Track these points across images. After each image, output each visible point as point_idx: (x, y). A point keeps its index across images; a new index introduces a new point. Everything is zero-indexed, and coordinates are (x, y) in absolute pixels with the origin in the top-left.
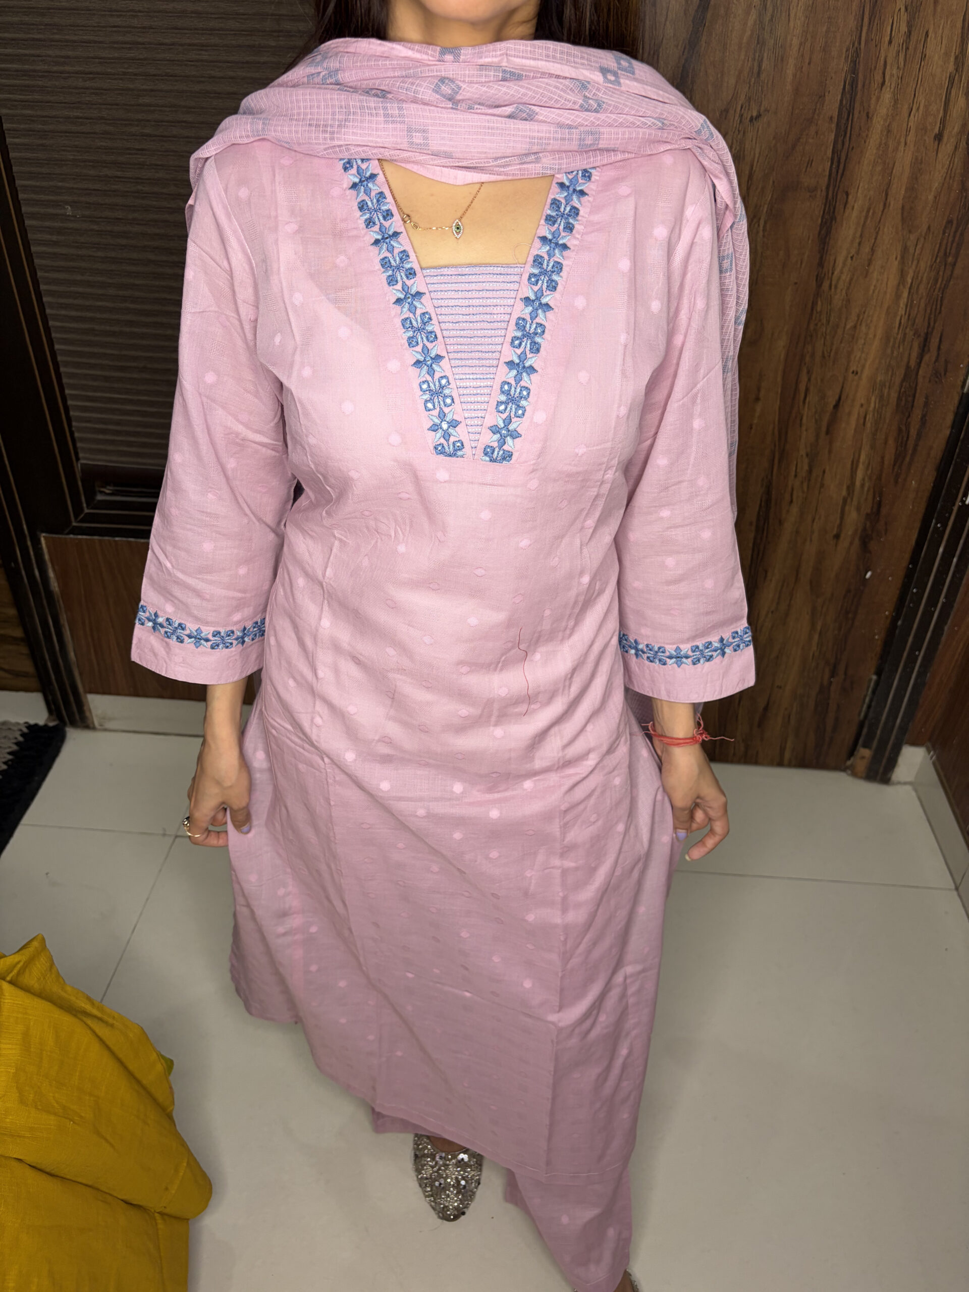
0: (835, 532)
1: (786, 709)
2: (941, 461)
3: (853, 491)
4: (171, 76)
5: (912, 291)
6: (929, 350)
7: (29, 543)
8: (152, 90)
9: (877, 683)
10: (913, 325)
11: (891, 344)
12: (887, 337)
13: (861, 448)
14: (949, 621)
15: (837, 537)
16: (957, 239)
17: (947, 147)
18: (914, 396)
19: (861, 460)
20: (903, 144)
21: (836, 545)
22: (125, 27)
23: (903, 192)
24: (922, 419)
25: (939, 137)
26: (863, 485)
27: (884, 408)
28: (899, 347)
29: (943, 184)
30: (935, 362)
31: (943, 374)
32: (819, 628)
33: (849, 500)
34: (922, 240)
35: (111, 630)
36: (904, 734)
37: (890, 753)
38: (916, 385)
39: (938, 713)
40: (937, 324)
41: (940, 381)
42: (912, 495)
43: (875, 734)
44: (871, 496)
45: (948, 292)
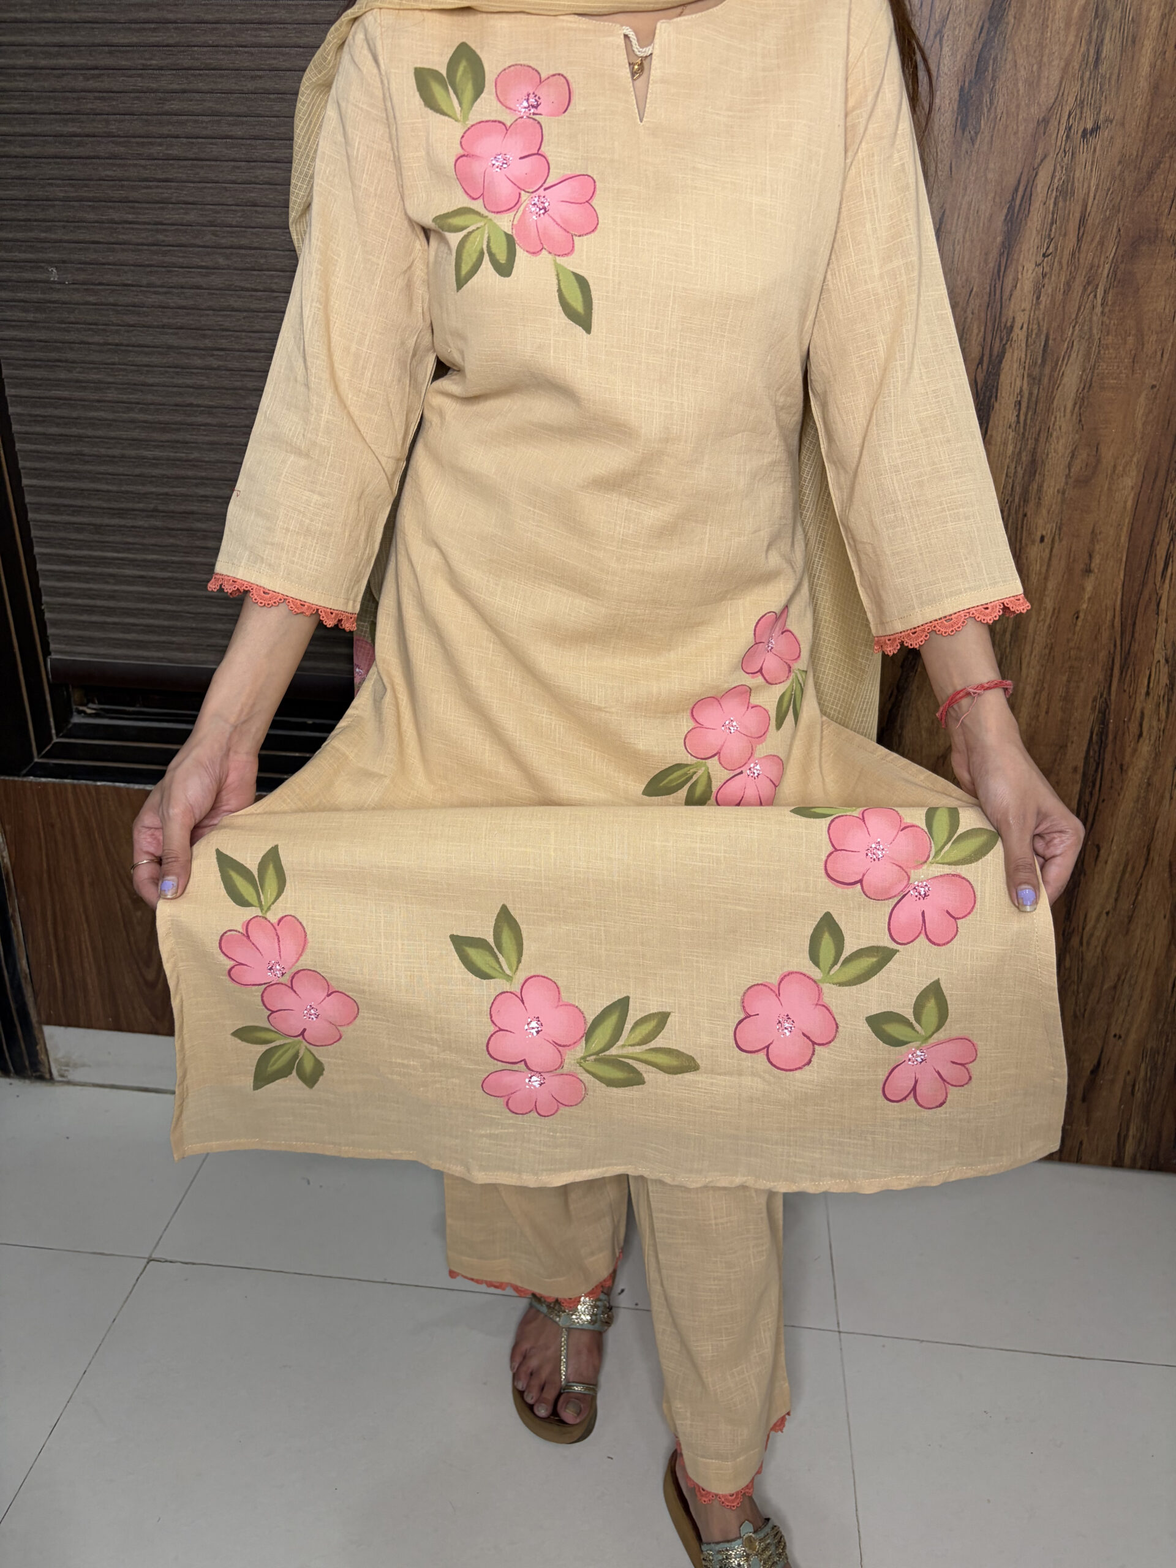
35: (85, 926)
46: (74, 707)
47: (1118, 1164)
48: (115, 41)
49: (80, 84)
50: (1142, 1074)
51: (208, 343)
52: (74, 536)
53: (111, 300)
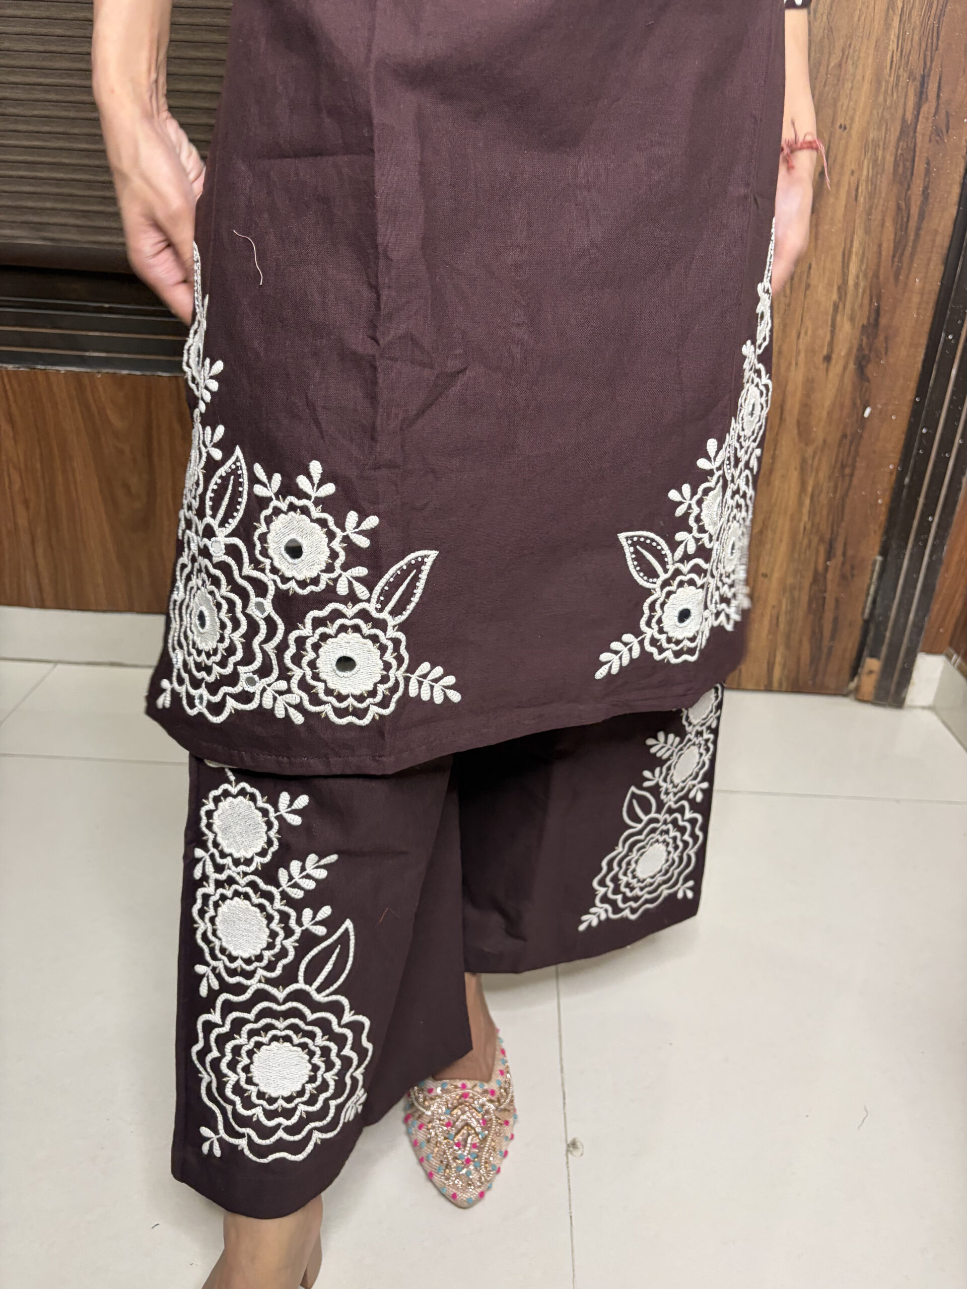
0: (825, 352)
1: (774, 607)
2: (949, 248)
3: (846, 294)
5: (904, 18)
6: (927, 99)
9: (884, 565)
11: (883, 88)
12: (878, 80)
13: (854, 233)
15: (828, 359)
18: (913, 161)
19: (854, 250)
21: (827, 370)
24: (924, 192)
26: (857, 285)
27: (879, 176)
28: (893, 93)
30: (934, 116)
31: (944, 131)
32: (810, 489)
33: (841, 306)
36: (919, 634)
37: (904, 663)
38: (915, 144)
39: (958, 605)
40: (934, 64)
41: (942, 140)
42: (916, 299)
43: (884, 636)
44: (866, 302)
45: (945, 19)
47: (769, 689)
50: (784, 607)
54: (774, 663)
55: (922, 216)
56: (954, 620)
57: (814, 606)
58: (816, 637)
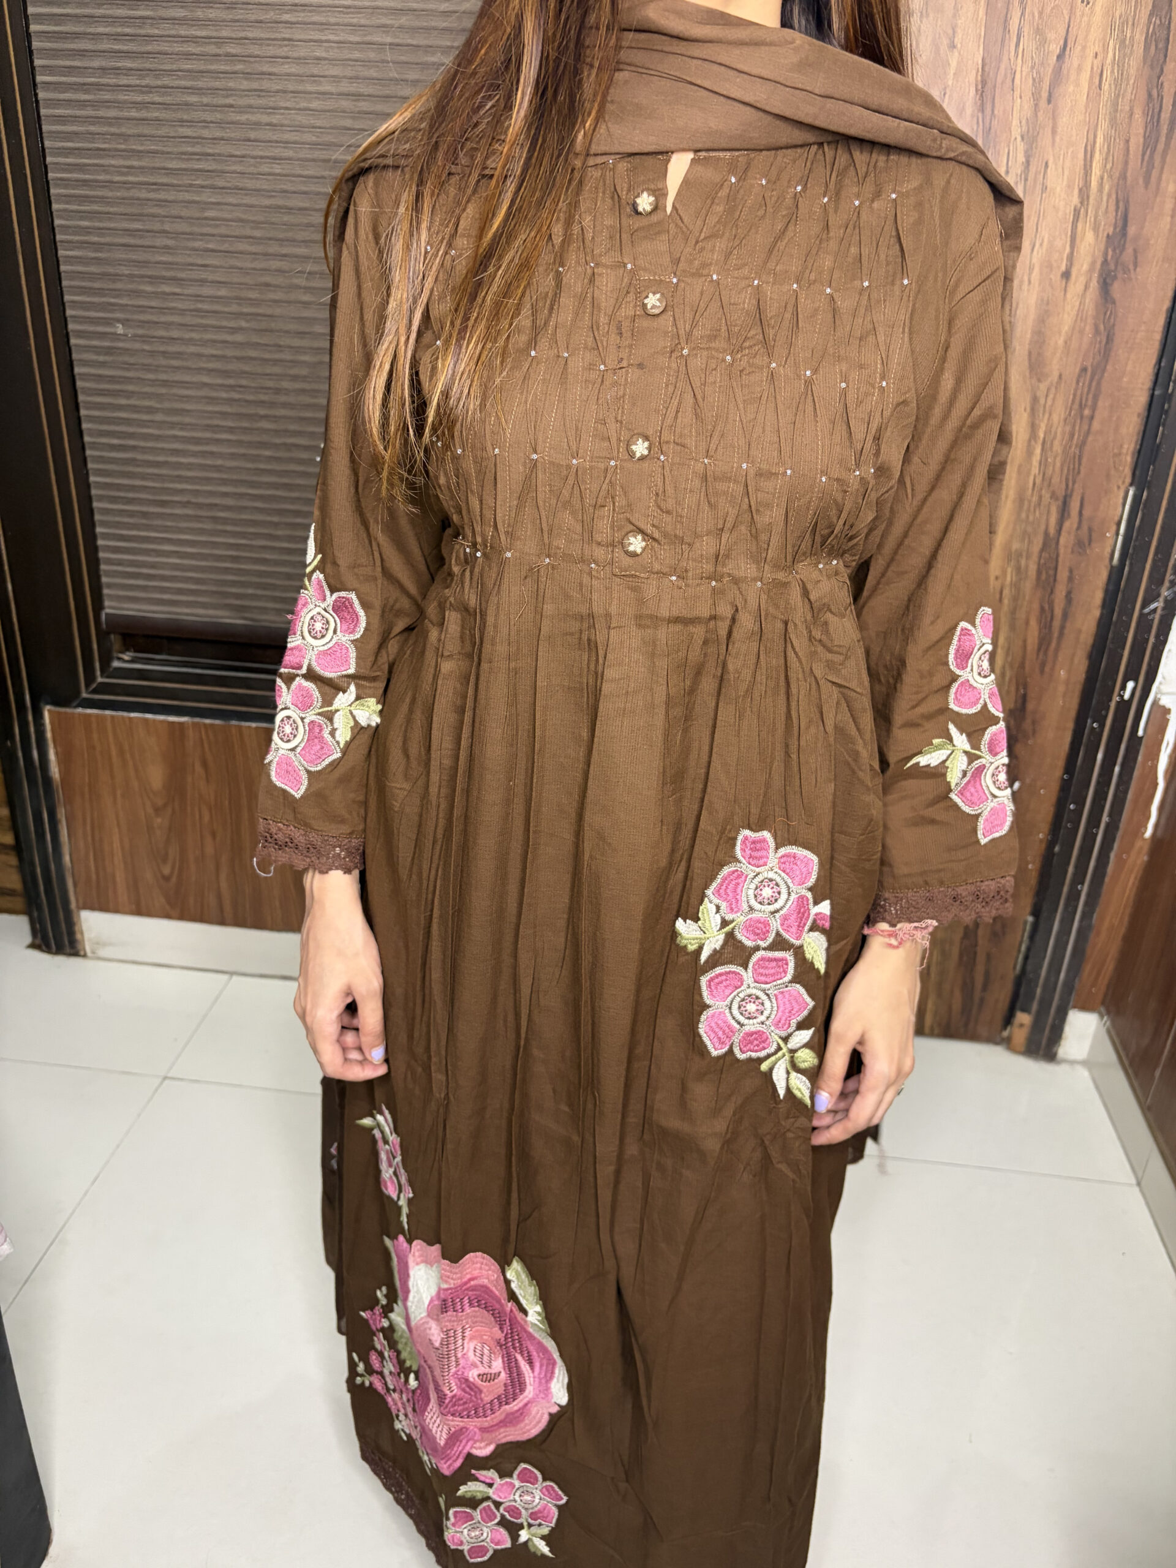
2: (1093, 646)
4: (241, 189)
5: (1046, 446)
6: (1069, 515)
7: (30, 718)
8: (218, 204)
9: (1035, 927)
10: (1049, 485)
11: (1025, 507)
12: (1020, 500)
14: (1116, 846)
16: (1093, 389)
17: (1077, 286)
18: (1056, 569)
20: (1026, 283)
22: (194, 138)
23: (1029, 336)
24: (1066, 596)
25: (1067, 275)
27: (1023, 581)
28: (1035, 510)
29: (1074, 328)
30: (1078, 528)
31: (1087, 544)
34: (1053, 390)
35: (116, 830)
36: (1070, 994)
37: (1054, 1020)
38: (1058, 556)
39: (1110, 967)
40: (1076, 486)
41: (1085, 551)
42: (1061, 689)
43: (1035, 993)
44: (1013, 689)
45: (1087, 448)
46: (115, 655)
48: (170, 166)
49: (144, 195)
51: (231, 382)
52: (126, 520)
53: (162, 349)
54: (925, 1010)
55: (1065, 616)
56: (1106, 982)
57: (965, 959)
58: (967, 988)
